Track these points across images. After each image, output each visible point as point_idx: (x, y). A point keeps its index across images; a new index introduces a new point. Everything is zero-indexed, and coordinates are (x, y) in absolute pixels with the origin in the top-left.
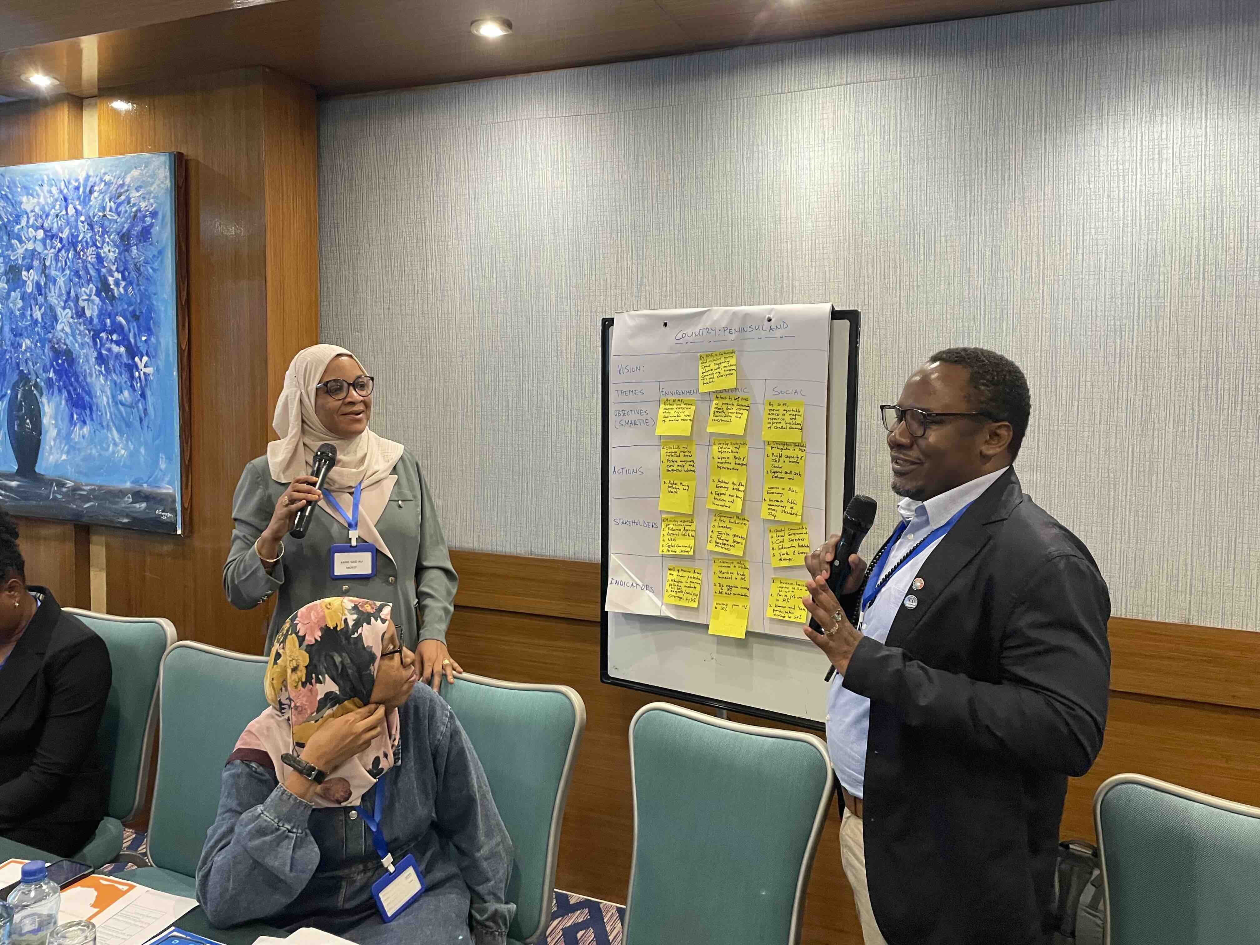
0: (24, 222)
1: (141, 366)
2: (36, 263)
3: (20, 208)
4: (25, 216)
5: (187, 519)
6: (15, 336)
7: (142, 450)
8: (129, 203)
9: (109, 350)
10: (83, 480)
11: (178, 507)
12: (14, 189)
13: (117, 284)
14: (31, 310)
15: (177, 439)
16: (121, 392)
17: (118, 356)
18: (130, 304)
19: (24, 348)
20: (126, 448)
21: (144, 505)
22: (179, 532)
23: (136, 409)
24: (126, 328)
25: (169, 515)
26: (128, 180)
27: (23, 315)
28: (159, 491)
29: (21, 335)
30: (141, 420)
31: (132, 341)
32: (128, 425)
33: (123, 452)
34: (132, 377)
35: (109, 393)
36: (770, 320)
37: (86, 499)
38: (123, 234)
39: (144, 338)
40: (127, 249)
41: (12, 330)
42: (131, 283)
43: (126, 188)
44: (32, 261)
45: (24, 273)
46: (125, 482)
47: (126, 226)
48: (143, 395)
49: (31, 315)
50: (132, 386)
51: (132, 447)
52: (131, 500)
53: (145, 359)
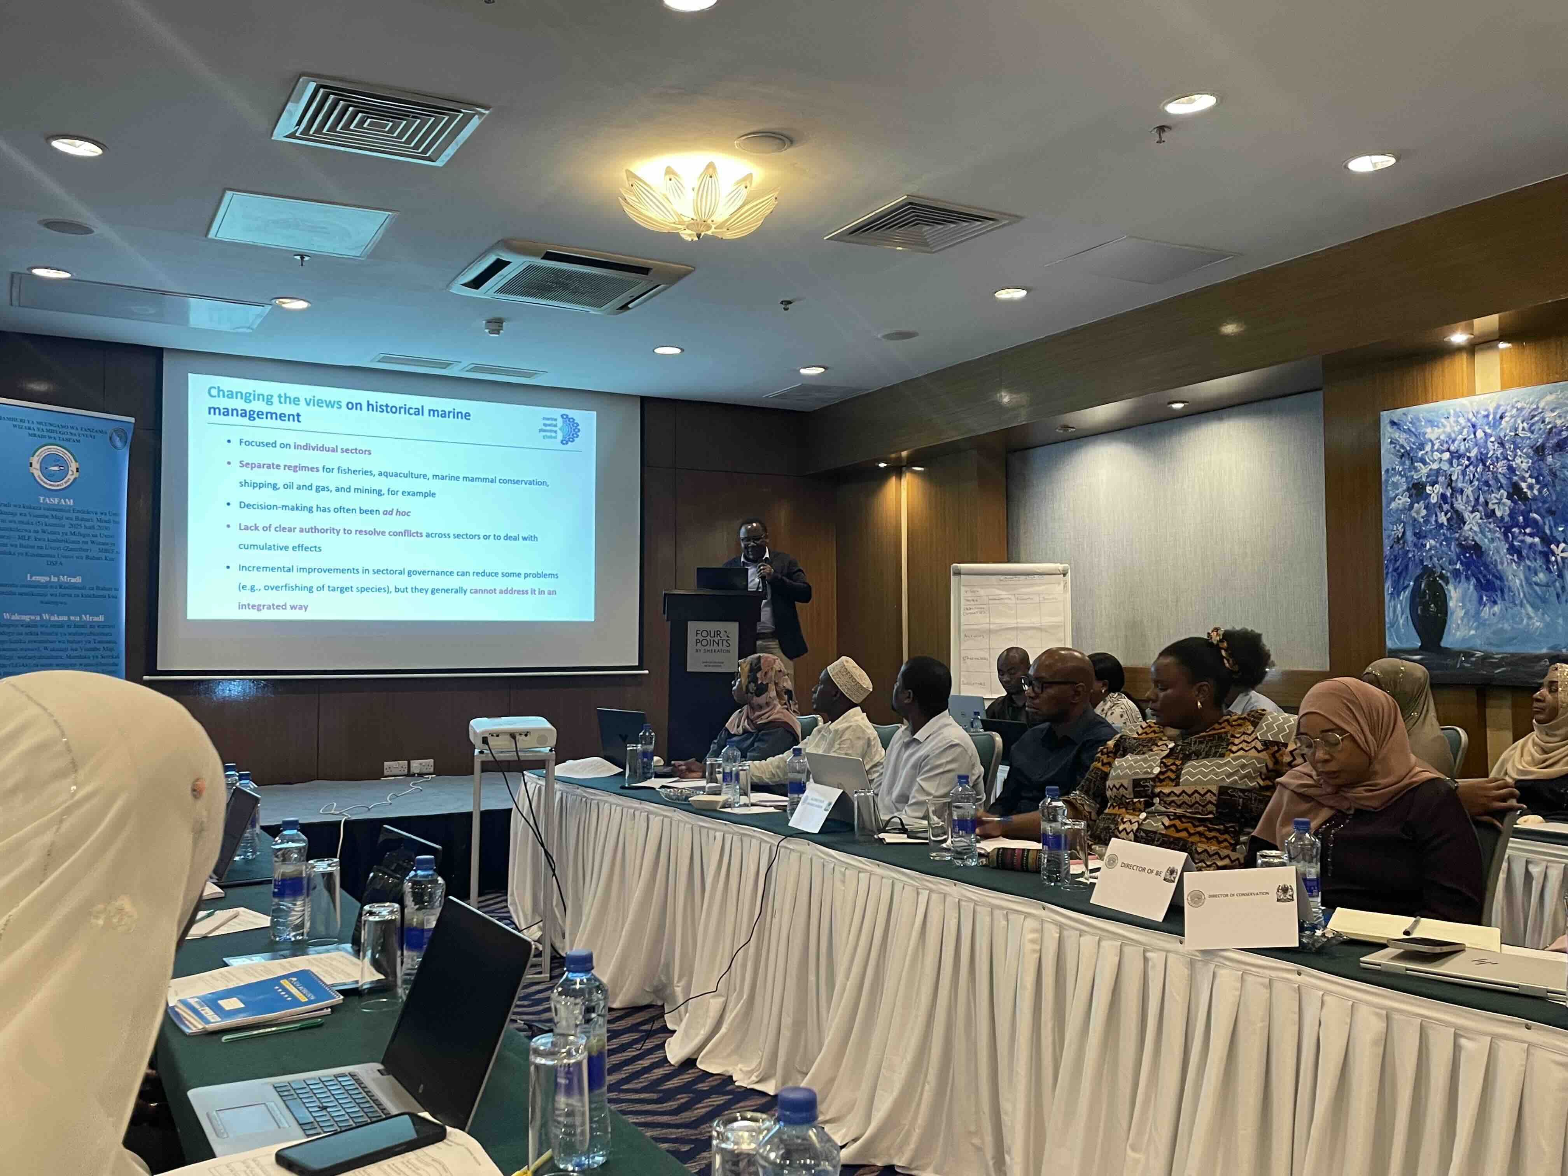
0: (1428, 448)
1: (1557, 551)
2: (1441, 479)
3: (1424, 438)
4: (1430, 444)
6: (1419, 539)
7: (1560, 621)
8: (1543, 422)
9: (1523, 541)
10: (1494, 650)
12: (1418, 424)
13: (1531, 487)
14: (1436, 516)
16: (1536, 574)
17: (1532, 546)
18: (1544, 502)
19: (1428, 547)
20: (1542, 620)
23: (1552, 589)
24: (1541, 522)
26: (1541, 405)
27: (1427, 521)
29: (1425, 537)
30: (1558, 596)
31: (1548, 532)
32: (1544, 601)
33: (1538, 624)
34: (1548, 561)
35: (1522, 577)
37: (1498, 665)
38: (1537, 448)
39: (1561, 529)
40: (1542, 458)
41: (1415, 534)
42: (1546, 486)
43: (1540, 410)
44: (1437, 477)
45: (1428, 489)
46: (1542, 648)
47: (1540, 441)
48: (1561, 575)
49: (1436, 521)
50: (1548, 569)
51: (1548, 619)
53: (1562, 545)
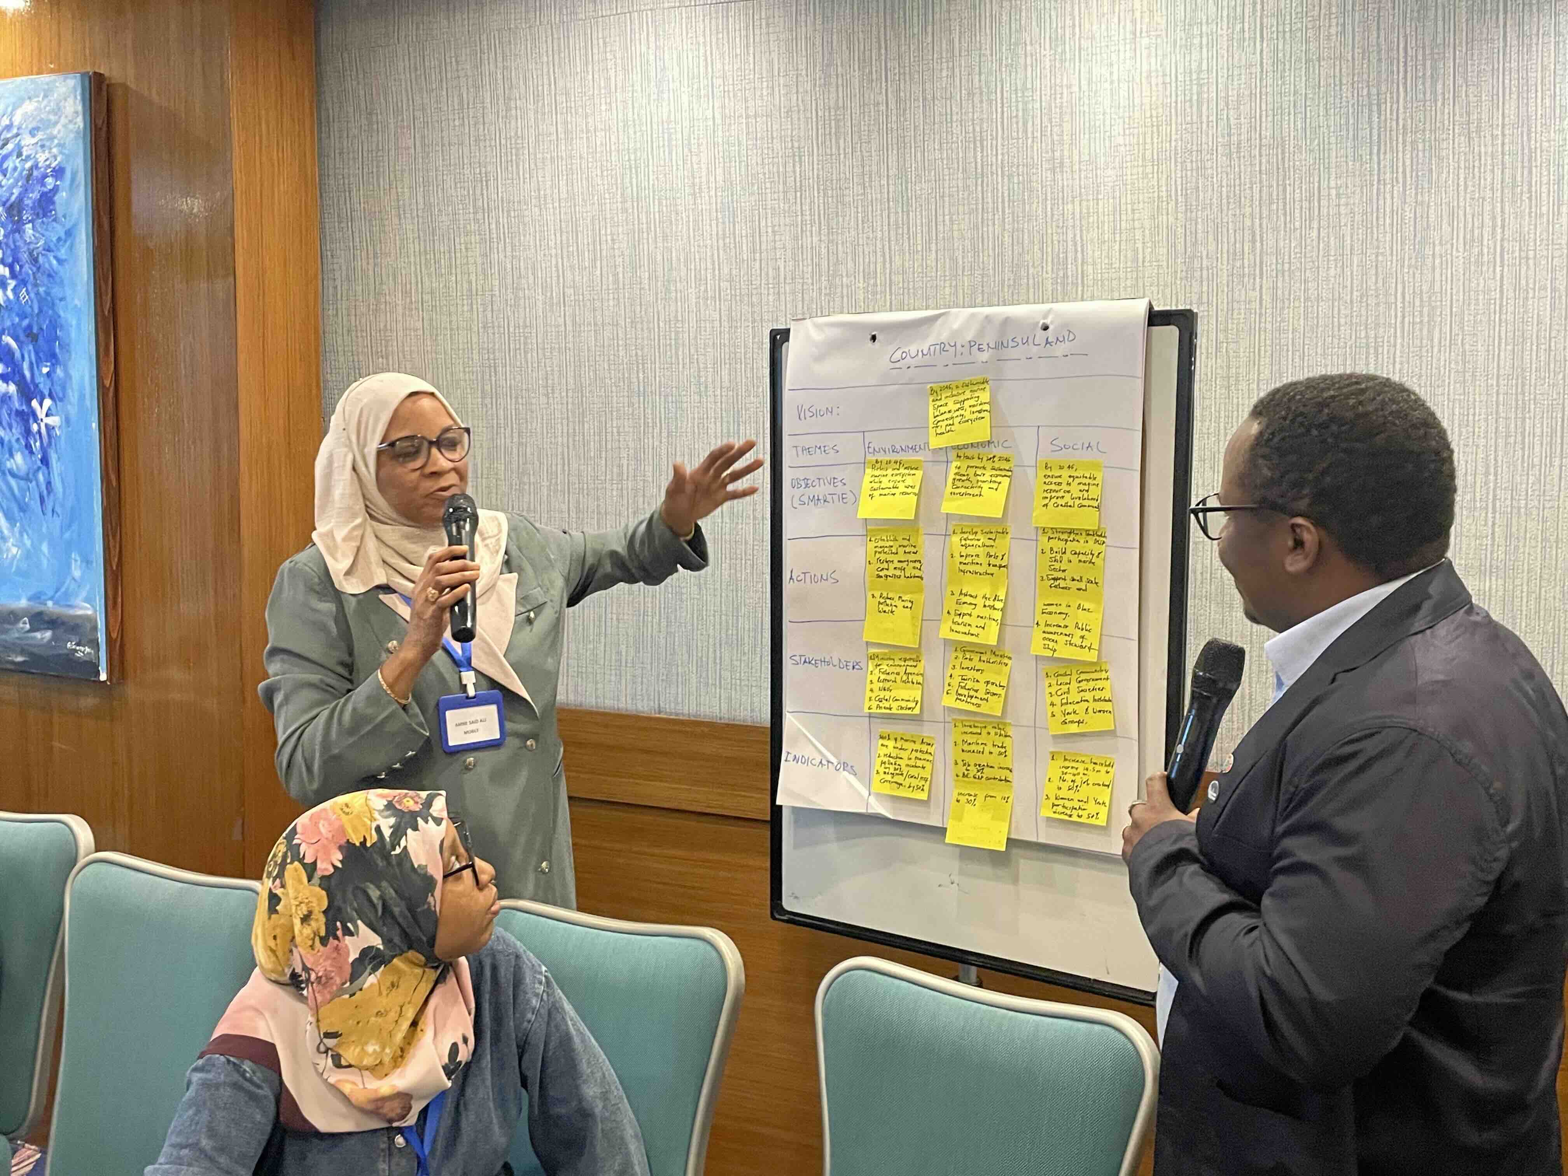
1: (41, 414)
5: (116, 657)
7: (45, 548)
8: (19, 155)
11: (101, 637)
15: (99, 530)
16: (11, 455)
17: (5, 399)
18: (23, 316)
20: (20, 544)
21: (48, 634)
22: (103, 677)
23: (34, 483)
24: (18, 354)
25: (88, 650)
26: (17, 120)
28: (72, 612)
30: (42, 500)
31: (27, 374)
32: (23, 508)
33: (14, 550)
34: (28, 432)
36: (1046, 328)
38: (11, 205)
39: (45, 370)
40: (18, 229)
42: (22, 283)
43: (15, 131)
46: (19, 598)
47: (16, 192)
48: (45, 461)
50: (28, 446)
51: (28, 543)
52: (28, 626)
53: (47, 402)
